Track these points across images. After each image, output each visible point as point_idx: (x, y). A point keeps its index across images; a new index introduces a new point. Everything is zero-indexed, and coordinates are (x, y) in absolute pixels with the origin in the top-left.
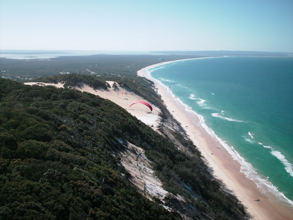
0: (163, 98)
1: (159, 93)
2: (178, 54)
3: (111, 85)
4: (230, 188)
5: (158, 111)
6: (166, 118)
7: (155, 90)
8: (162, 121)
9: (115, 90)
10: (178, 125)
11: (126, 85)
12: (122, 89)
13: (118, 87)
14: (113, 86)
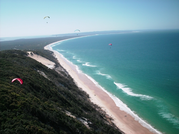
0: (58, 59)
1: (56, 57)
3: (30, 54)
5: (54, 64)
6: (58, 67)
7: (54, 56)
8: (55, 67)
9: (32, 56)
10: (64, 69)
11: (37, 53)
12: (35, 55)
13: (33, 54)
14: (31, 54)
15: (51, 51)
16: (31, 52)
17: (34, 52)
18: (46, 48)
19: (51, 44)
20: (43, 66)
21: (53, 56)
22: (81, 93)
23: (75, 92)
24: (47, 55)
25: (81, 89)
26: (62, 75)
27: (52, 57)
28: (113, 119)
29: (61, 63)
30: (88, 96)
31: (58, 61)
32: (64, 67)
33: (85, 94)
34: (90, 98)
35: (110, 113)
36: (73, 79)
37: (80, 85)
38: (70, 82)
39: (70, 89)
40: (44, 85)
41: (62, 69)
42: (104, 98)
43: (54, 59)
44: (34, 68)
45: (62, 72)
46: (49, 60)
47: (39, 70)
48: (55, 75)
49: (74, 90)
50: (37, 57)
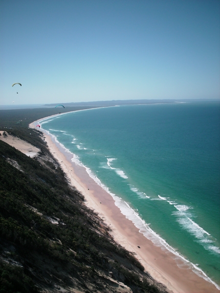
0: (48, 144)
1: (46, 140)
2: (71, 106)
4: (80, 191)
5: (39, 150)
6: (44, 155)
7: (43, 139)
8: (39, 156)
9: (5, 137)
10: (54, 159)
11: (14, 133)
12: (10, 136)
13: (7, 135)
14: (3, 135)
15: (39, 131)
16: (3, 132)
17: (8, 132)
18: (32, 126)
19: (41, 119)
20: (16, 153)
21: (40, 138)
22: (71, 194)
23: (61, 191)
24: (30, 138)
25: (74, 188)
26: (48, 167)
27: (38, 140)
28: (111, 230)
29: (52, 150)
30: (82, 199)
31: (48, 146)
32: (55, 156)
33: (79, 196)
34: (86, 201)
35: (108, 222)
36: (64, 173)
37: (75, 182)
38: (57, 177)
39: (54, 186)
40: (7, 175)
41: (50, 158)
42: (106, 201)
43: (40, 143)
44: (3, 154)
45: (48, 163)
46: (32, 144)
47: (10, 158)
48: (33, 166)
49: (61, 188)
50: (13, 139)
